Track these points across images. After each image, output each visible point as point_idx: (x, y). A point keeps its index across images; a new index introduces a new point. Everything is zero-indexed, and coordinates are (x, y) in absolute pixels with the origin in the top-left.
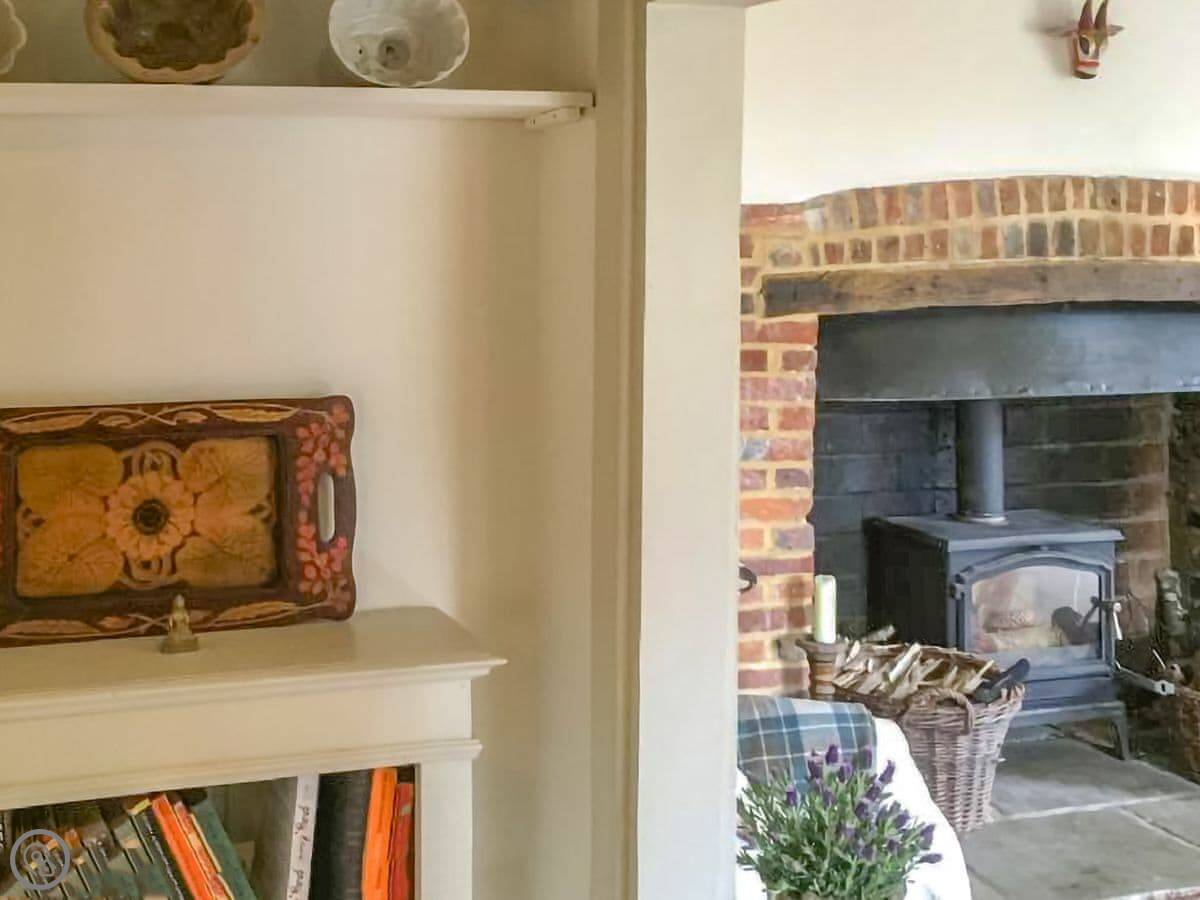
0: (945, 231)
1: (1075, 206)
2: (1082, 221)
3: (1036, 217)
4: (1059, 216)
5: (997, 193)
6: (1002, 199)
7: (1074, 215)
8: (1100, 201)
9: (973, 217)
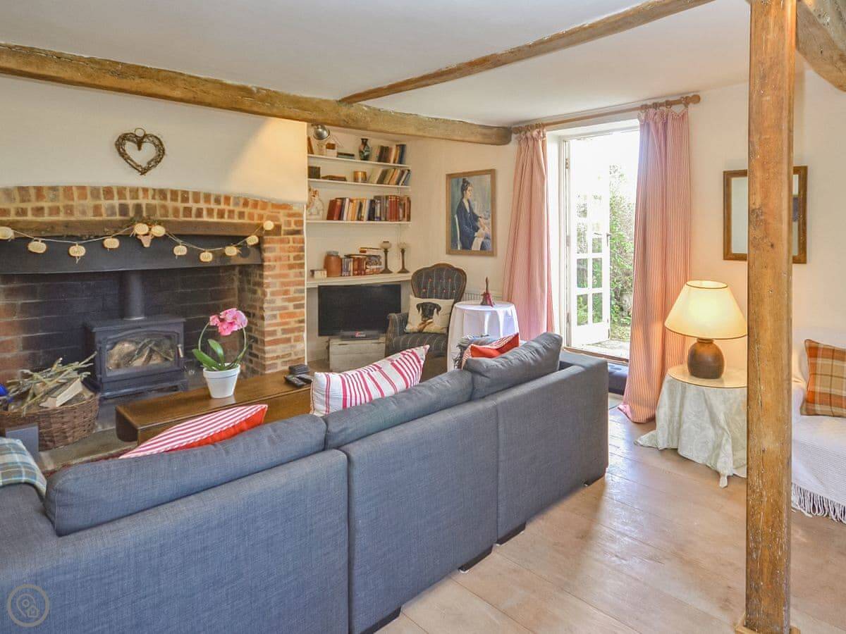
0: (72, 206)
1: (144, 198)
2: (147, 204)
3: (123, 201)
4: (135, 202)
5: (102, 192)
6: (104, 194)
7: (143, 201)
8: (157, 197)
9: (87, 200)
